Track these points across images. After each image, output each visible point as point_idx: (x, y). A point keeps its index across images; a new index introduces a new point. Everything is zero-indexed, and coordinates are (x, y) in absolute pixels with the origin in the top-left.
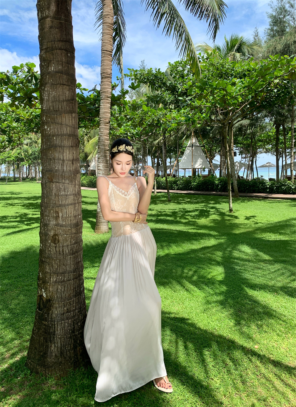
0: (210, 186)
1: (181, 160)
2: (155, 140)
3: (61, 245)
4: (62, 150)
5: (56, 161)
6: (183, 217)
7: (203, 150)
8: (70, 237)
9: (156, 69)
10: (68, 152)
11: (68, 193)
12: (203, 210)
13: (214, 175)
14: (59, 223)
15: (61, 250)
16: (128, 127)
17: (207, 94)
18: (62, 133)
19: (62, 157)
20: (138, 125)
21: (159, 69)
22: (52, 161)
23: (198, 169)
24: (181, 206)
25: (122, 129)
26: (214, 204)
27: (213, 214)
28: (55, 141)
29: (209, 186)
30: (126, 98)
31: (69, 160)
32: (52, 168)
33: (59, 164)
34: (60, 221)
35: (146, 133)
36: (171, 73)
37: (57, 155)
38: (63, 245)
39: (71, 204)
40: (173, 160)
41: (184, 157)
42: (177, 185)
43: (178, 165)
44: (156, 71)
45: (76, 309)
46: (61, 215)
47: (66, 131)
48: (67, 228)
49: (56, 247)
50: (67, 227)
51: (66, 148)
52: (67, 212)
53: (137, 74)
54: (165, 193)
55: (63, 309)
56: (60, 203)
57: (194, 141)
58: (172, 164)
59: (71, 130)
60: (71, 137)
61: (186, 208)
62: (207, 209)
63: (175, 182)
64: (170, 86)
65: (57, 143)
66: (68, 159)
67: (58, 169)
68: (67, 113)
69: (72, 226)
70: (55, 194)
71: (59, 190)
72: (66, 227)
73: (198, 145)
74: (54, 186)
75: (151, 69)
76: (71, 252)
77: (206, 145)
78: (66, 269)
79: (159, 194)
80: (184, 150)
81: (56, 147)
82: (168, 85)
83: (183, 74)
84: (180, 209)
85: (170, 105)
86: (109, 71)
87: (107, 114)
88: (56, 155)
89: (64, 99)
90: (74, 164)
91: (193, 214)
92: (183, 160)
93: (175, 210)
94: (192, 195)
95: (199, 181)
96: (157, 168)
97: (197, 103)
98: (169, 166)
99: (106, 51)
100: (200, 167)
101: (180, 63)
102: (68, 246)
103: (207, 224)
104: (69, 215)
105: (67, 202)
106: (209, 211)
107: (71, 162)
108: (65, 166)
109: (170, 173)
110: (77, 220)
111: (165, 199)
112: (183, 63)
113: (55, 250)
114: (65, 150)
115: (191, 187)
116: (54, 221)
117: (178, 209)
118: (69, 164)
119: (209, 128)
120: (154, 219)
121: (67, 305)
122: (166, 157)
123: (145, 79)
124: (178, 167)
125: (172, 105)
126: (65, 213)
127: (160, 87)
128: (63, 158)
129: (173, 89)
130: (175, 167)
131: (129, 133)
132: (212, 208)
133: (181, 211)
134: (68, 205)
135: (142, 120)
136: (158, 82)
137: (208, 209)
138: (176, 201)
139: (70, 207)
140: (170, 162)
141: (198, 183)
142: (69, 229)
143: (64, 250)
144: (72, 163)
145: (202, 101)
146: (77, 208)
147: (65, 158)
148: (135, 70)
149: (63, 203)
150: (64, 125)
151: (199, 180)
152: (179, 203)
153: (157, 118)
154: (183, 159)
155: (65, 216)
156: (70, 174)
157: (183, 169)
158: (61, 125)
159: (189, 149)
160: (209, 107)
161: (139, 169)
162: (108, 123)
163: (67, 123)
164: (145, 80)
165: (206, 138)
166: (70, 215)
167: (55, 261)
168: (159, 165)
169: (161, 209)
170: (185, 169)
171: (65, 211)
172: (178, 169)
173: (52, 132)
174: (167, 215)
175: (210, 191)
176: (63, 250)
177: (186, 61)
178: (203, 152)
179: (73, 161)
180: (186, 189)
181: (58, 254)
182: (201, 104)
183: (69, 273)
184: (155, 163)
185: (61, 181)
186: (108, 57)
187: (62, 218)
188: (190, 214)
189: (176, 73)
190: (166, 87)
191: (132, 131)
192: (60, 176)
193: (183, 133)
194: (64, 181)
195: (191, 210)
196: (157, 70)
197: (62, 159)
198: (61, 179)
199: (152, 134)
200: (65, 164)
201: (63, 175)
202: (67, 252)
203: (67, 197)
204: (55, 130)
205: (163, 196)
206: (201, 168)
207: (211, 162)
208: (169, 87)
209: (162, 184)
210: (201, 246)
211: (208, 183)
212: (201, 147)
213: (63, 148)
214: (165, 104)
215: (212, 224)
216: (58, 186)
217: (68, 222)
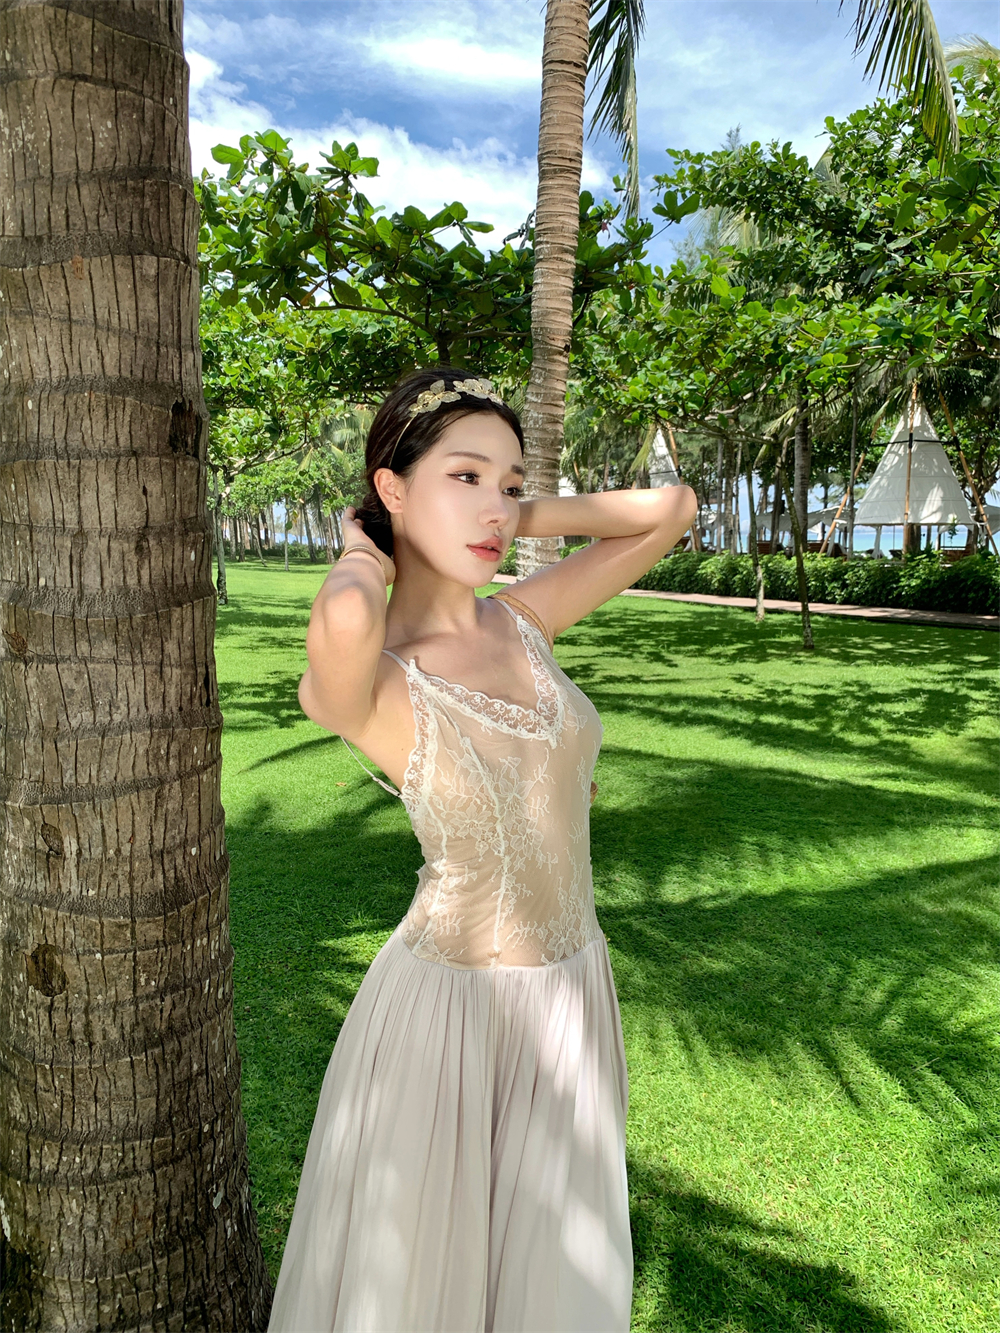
0: (972, 595)
1: (865, 490)
2: (769, 419)
3: (77, 1002)
4: (74, 474)
5: (39, 537)
6: (857, 720)
7: (950, 457)
8: (128, 965)
9: (775, 145)
10: (108, 488)
11: (117, 718)
12: (940, 693)
13: (991, 549)
14: (64, 890)
15: (78, 1026)
16: (659, 375)
17: (981, 222)
18: (74, 372)
19: (71, 519)
20: (697, 361)
21: (787, 146)
22: (21, 538)
23: (929, 525)
24: (850, 673)
25: (637, 383)
26: (985, 666)
27: (980, 713)
28: (33, 420)
29: (969, 592)
30: (645, 254)
31: (118, 533)
32: (24, 579)
33: (55, 559)
34: (71, 884)
35: (731, 394)
36: (833, 160)
37: (43, 504)
38: (88, 1003)
39: (136, 786)
40: (833, 490)
41: (876, 481)
42: (844, 586)
43: (851, 514)
44: (775, 155)
45: (170, 1308)
46: (74, 848)
47: (98, 363)
48: (105, 921)
49: (50, 1009)
50: (111, 914)
51: (92, 463)
52: (111, 831)
53: (701, 171)
54: (797, 613)
55: (95, 1311)
56: (68, 779)
57: (917, 422)
58: (830, 507)
59: (127, 356)
60: (125, 393)
61: (869, 680)
62: (957, 690)
63: (837, 575)
64: (827, 211)
65: (47, 432)
66: (109, 524)
67: (51, 584)
68: (100, 255)
69: (141, 909)
70: (41, 726)
71: (61, 700)
72: (99, 913)
73: (935, 437)
74: (32, 681)
75: (756, 145)
76: (140, 1034)
77: (967, 436)
78: (110, 1121)
79: (775, 618)
80: (878, 457)
81: (39, 456)
82: (822, 207)
83: (881, 164)
84: (847, 684)
85: (824, 285)
86: (571, 143)
87: (560, 319)
88: (37, 506)
89: (85, 166)
90: (155, 551)
91: (899, 709)
92: (874, 490)
93: (828, 687)
94: (900, 627)
95: (931, 573)
96: (774, 519)
97: (936, 262)
98: (818, 516)
99: (562, 62)
100: (935, 519)
101: (871, 118)
102: (116, 1005)
103: (952, 758)
104: (118, 851)
105: (108, 773)
106: (967, 698)
107: (129, 547)
108: (95, 567)
109: (823, 540)
110: (172, 874)
111: (795, 638)
112: (884, 115)
113: (46, 1024)
114: (89, 477)
115: (900, 594)
116: (40, 876)
117: (838, 684)
118: (115, 555)
119: (980, 373)
120: (745, 717)
121: (115, 1293)
122: (808, 482)
123: (731, 186)
124: (852, 517)
125: (833, 286)
126: (97, 839)
127: (789, 216)
128: (80, 522)
129: (838, 224)
130: (841, 517)
131: (660, 396)
132: (981, 685)
133: (852, 694)
134: (114, 792)
135: (710, 340)
136: (783, 198)
137: (964, 691)
138: (835, 650)
139: (123, 802)
140: (825, 500)
141: (926, 581)
142: (120, 926)
143: (97, 1027)
144: (139, 549)
145: (958, 253)
146: (172, 805)
147: (90, 522)
148: (693, 153)
149: (84, 780)
150: (84, 323)
151: (930, 570)
152: (847, 658)
153: (771, 335)
154: (872, 490)
155: (97, 852)
156: (119, 609)
157: (872, 525)
158: (65, 326)
159: (896, 454)
160: (988, 279)
161: (710, 522)
162: (561, 353)
163: (102, 314)
164: (733, 194)
165: (965, 414)
166: (126, 849)
167: (50, 1078)
168: (783, 510)
169: (777, 682)
170: (878, 526)
171: (97, 825)
172: (853, 526)
173: (19, 367)
174: (791, 710)
175: (973, 613)
176: (88, 1024)
177: (899, 106)
178: (952, 463)
179: (142, 535)
180: (879, 600)
181: (63, 1045)
182: (950, 265)
183: (123, 1140)
184: (767, 503)
185: (68, 652)
186: (569, 89)
187: (78, 865)
188: (888, 707)
189: (855, 161)
190: (814, 217)
191: (674, 386)
192: (59, 625)
193: (874, 392)
194: (84, 647)
195: (891, 690)
196: (780, 150)
197: (72, 525)
198: (67, 639)
199: (754, 398)
200: (89, 555)
201: (80, 615)
202: (114, 1034)
203: (108, 743)
204: (34, 355)
205: (790, 629)
206: (939, 524)
207: (978, 500)
208: (824, 216)
209: (789, 579)
210: (924, 859)
211: (965, 580)
212: (948, 444)
213: (74, 462)
214: (810, 282)
215: (974, 760)
216: (53, 678)
217: (115, 886)
